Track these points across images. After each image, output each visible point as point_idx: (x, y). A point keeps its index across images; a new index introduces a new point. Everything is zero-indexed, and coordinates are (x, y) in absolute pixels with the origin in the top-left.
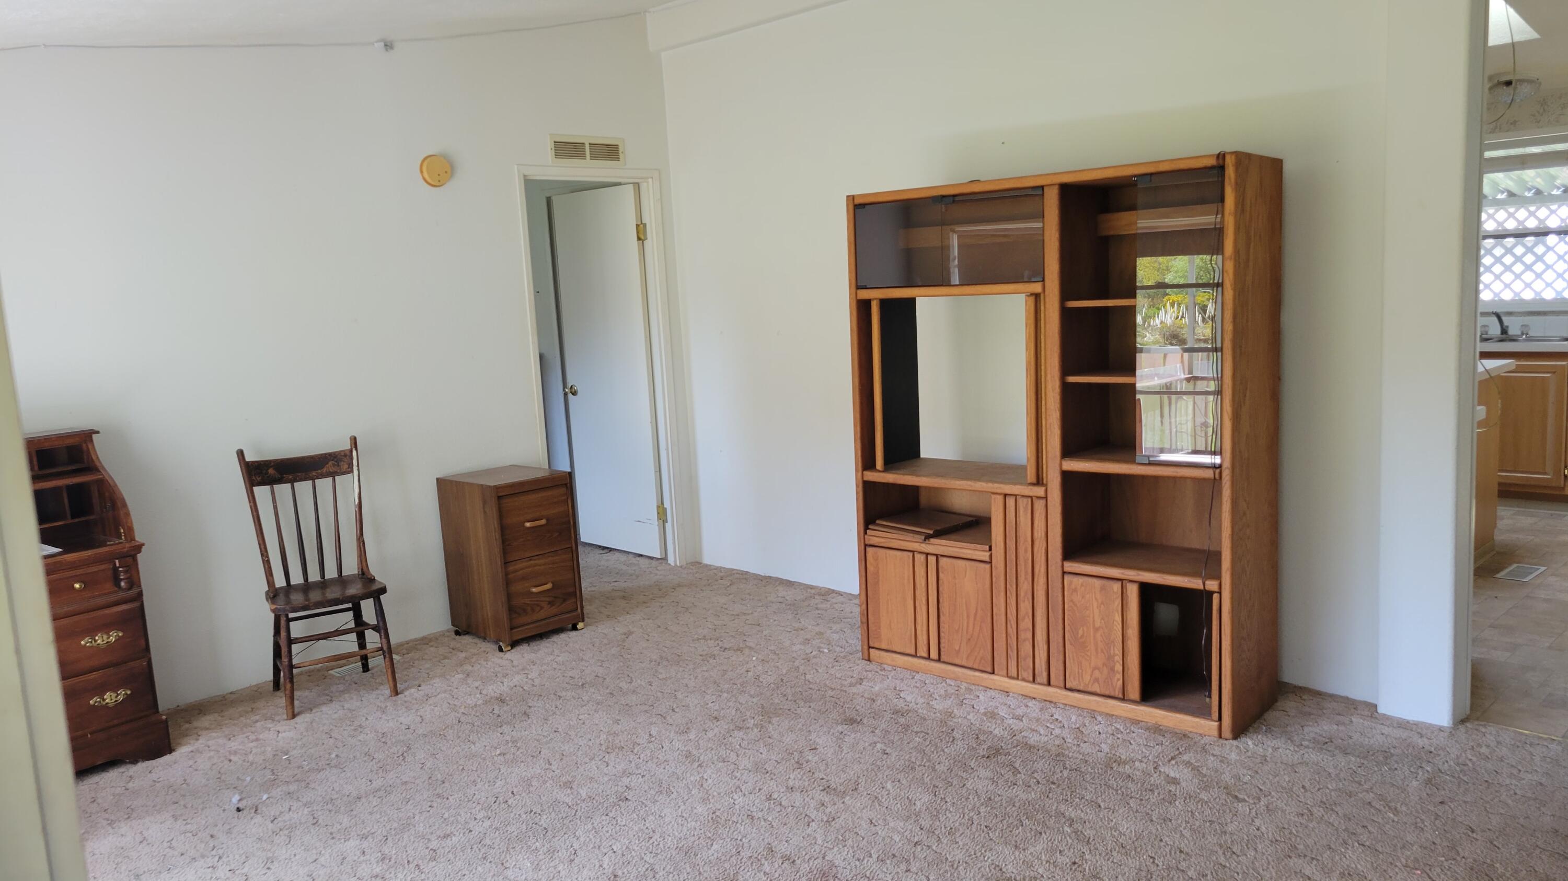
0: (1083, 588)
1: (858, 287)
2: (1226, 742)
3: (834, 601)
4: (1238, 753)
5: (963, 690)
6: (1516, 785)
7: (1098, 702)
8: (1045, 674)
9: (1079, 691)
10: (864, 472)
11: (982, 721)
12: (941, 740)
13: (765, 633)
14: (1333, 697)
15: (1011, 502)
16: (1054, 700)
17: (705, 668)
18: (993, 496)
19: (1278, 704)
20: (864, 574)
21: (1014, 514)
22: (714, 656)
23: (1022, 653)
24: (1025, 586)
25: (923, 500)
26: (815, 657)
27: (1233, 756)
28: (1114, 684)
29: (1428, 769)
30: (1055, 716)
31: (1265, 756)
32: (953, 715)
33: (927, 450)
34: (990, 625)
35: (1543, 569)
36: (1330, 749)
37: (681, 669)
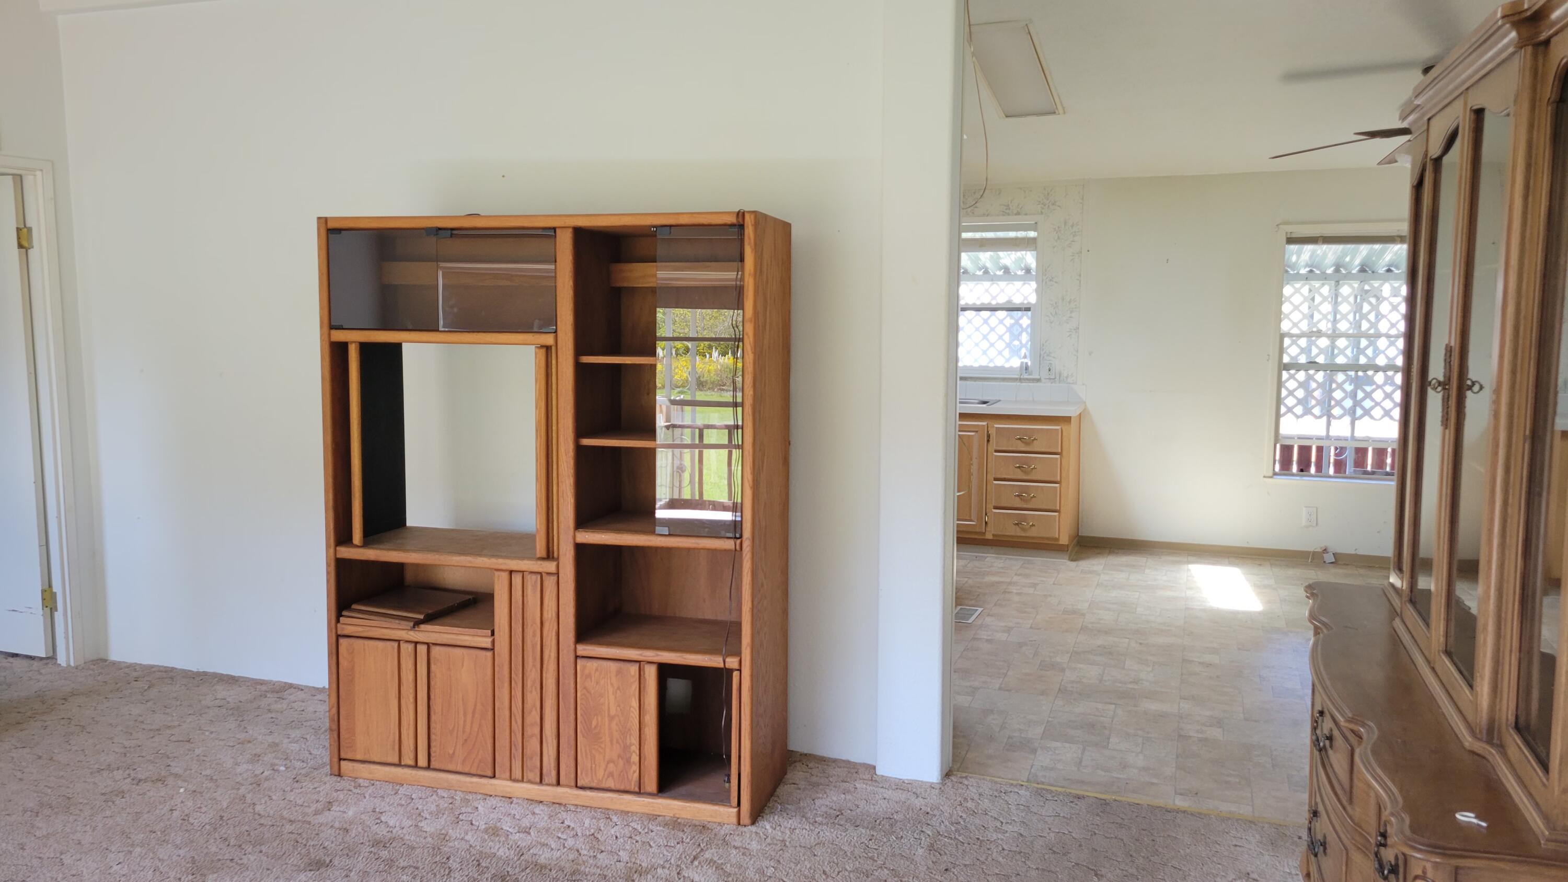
0: (598, 673)
1: (332, 327)
2: (745, 829)
3: (292, 698)
4: (758, 842)
5: (458, 803)
6: (1002, 840)
7: (612, 799)
8: (554, 773)
9: (591, 788)
10: (338, 548)
11: (484, 840)
12: (435, 875)
13: (197, 752)
14: (835, 761)
15: (517, 579)
16: (564, 802)
17: (108, 813)
18: (497, 573)
19: (788, 776)
20: (334, 671)
21: (521, 593)
22: (122, 794)
23: (528, 752)
24: (533, 675)
25: (409, 576)
26: (267, 779)
27: (754, 846)
28: (630, 778)
29: (929, 832)
30: (567, 823)
31: (784, 841)
32: (447, 838)
33: (413, 518)
34: (491, 722)
35: (980, 610)
36: (842, 823)
37: (71, 818)
